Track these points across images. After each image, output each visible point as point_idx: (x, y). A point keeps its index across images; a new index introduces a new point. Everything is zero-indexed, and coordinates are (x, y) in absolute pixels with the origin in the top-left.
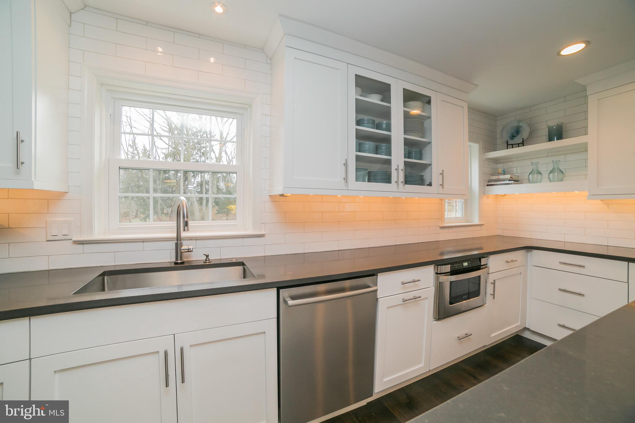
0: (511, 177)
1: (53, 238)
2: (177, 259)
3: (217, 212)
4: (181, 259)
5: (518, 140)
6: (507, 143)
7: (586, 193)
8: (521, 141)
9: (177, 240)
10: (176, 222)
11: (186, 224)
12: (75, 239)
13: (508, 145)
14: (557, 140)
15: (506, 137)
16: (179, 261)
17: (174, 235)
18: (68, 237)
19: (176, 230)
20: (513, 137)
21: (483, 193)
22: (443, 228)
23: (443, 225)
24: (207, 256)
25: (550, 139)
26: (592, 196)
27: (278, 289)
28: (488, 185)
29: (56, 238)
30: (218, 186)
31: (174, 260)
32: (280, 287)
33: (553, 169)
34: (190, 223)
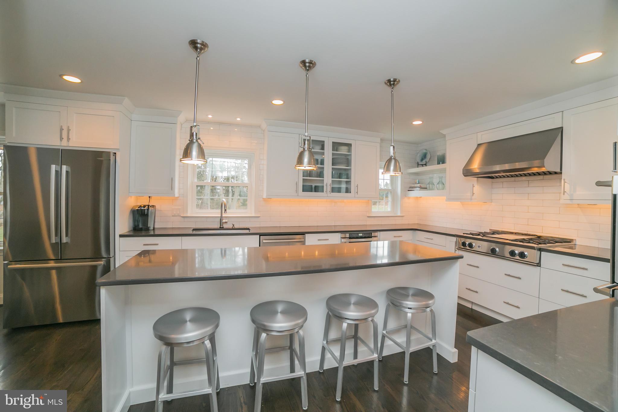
0: (420, 186)
1: (174, 215)
2: (221, 225)
3: (241, 204)
4: (222, 226)
5: (424, 162)
6: (418, 164)
7: (445, 198)
8: (425, 163)
9: (221, 218)
10: (220, 210)
11: (225, 210)
12: (182, 216)
13: (418, 165)
14: (442, 164)
15: (418, 160)
16: (222, 227)
17: (220, 216)
18: (179, 215)
19: (220, 213)
20: (422, 160)
21: (404, 195)
22: (368, 217)
23: (369, 216)
24: (233, 225)
25: (439, 163)
26: (449, 199)
27: (260, 236)
28: (408, 191)
29: (176, 215)
30: (243, 180)
31: (219, 226)
32: (261, 235)
33: (439, 182)
34: (227, 210)
